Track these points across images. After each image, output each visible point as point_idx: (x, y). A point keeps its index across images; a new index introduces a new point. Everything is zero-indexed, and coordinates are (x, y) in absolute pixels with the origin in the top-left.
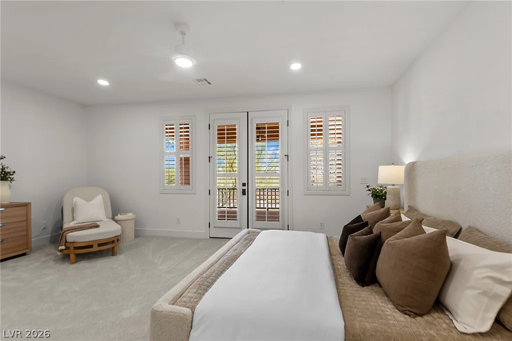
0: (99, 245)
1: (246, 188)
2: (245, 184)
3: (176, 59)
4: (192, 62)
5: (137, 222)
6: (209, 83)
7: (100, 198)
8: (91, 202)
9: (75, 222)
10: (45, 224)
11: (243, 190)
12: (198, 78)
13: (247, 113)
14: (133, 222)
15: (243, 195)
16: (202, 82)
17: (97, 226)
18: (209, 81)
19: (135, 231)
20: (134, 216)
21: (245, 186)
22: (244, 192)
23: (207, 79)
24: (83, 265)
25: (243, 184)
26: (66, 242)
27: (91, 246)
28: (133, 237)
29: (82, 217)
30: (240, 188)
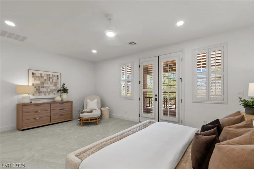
0: (91, 120)
1: (157, 97)
2: (157, 95)
3: (106, 33)
4: (114, 33)
5: (110, 112)
6: (136, 44)
7: (96, 100)
8: (93, 102)
9: (86, 109)
10: (79, 109)
11: (156, 98)
12: (130, 42)
13: (158, 57)
14: (108, 111)
15: (156, 101)
16: (132, 44)
17: (92, 112)
18: (135, 43)
19: (109, 115)
20: (109, 108)
21: (157, 96)
22: (156, 100)
23: (134, 42)
24: (85, 127)
25: (156, 95)
26: (80, 117)
27: (88, 120)
28: (108, 118)
29: (89, 108)
30: (154, 97)
